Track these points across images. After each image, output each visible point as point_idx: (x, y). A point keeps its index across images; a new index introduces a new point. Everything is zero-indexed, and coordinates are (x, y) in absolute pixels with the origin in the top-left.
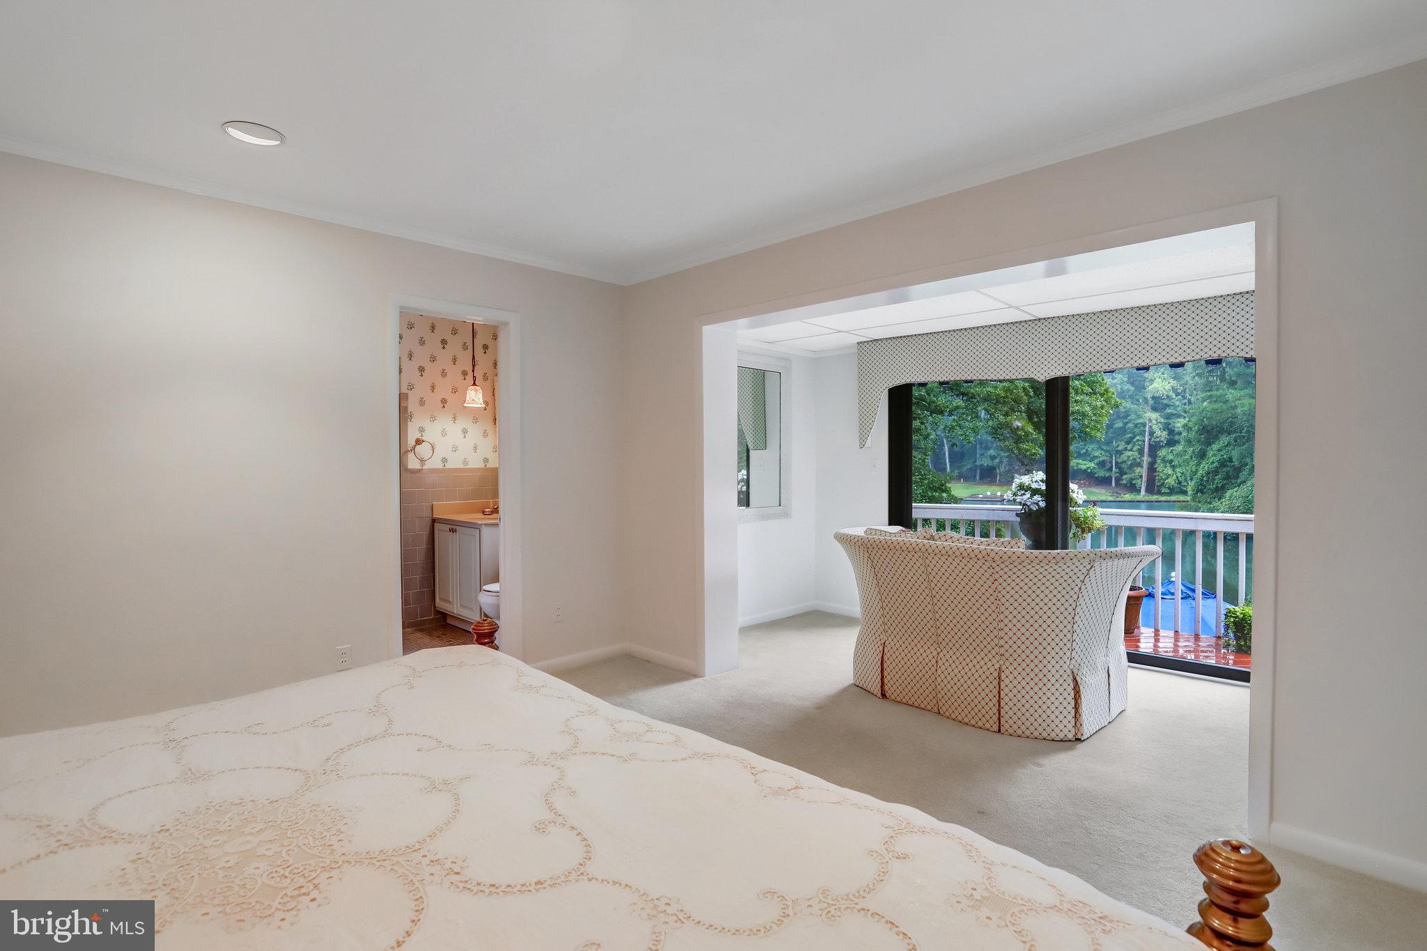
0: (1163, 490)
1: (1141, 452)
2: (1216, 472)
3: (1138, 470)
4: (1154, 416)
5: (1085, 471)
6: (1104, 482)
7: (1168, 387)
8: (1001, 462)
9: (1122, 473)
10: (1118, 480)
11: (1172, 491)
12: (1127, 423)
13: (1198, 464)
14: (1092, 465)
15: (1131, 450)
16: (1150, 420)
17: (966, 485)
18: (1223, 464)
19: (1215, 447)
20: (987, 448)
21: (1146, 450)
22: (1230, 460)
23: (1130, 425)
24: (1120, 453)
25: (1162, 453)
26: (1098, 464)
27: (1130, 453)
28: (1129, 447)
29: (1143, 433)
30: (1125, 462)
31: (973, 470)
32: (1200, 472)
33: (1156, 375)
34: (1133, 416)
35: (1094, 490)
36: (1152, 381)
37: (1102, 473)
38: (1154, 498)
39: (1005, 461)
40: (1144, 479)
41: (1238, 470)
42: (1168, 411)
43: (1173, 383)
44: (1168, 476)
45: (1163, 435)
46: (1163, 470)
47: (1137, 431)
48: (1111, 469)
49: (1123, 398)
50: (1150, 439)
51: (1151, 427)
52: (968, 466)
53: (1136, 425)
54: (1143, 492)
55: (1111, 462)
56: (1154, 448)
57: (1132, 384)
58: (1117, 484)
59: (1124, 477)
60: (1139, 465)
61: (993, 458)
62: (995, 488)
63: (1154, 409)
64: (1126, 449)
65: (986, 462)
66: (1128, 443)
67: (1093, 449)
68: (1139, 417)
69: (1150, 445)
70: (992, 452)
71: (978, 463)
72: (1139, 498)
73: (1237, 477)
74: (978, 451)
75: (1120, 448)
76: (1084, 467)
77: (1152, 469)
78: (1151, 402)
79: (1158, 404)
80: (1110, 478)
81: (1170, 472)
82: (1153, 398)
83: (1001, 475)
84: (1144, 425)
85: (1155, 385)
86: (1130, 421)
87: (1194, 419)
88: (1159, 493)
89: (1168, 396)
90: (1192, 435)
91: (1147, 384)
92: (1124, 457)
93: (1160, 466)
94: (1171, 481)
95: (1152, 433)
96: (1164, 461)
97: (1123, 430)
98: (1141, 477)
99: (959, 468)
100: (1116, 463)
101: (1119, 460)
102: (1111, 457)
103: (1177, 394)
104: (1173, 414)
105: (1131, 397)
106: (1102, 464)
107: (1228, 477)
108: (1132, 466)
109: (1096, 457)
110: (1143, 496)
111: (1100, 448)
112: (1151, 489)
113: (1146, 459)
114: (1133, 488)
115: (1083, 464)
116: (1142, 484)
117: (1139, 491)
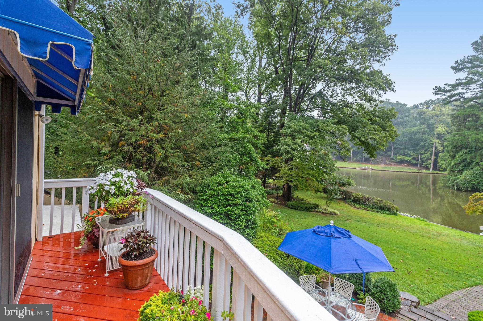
0: (440, 169)
1: (431, 154)
2: (459, 164)
3: (429, 161)
4: (437, 141)
5: (407, 161)
6: (415, 165)
7: (444, 130)
9: (423, 162)
10: (421, 165)
11: (444, 170)
12: (425, 143)
13: (451, 161)
14: (410, 158)
15: (427, 153)
16: (435, 143)
17: (358, 163)
18: (462, 161)
19: (460, 154)
21: (433, 154)
22: (466, 160)
23: (427, 144)
24: (422, 154)
25: (440, 155)
26: (412, 158)
27: (426, 155)
28: (426, 152)
29: (432, 147)
30: (424, 158)
31: (361, 158)
32: (452, 164)
33: (439, 125)
34: (428, 141)
35: (410, 168)
36: (437, 128)
37: (414, 162)
38: (436, 172)
40: (432, 165)
41: (469, 163)
43: (447, 128)
44: (443, 164)
45: (440, 148)
46: (441, 162)
47: (430, 146)
48: (418, 160)
49: (425, 134)
50: (435, 150)
51: (436, 145)
52: (359, 156)
53: (429, 144)
54: (431, 169)
55: (418, 158)
56: (437, 154)
57: (429, 128)
59: (423, 163)
60: (430, 159)
62: (369, 165)
63: (438, 138)
64: (425, 153)
65: (366, 156)
66: (426, 151)
67: (411, 153)
68: (431, 141)
69: (435, 153)
71: (363, 156)
72: (429, 172)
73: (469, 167)
75: (422, 153)
76: (406, 159)
77: (436, 161)
78: (436, 136)
79: (439, 136)
80: (418, 164)
81: (443, 162)
82: (437, 134)
83: (372, 161)
84: (433, 144)
85: (438, 129)
86: (427, 143)
88: (439, 170)
89: (444, 134)
90: (449, 149)
91: (435, 129)
92: (424, 156)
93: (439, 160)
94: (444, 166)
95: (436, 147)
96: (441, 158)
97: (424, 146)
98: (431, 164)
99: (356, 157)
100: (421, 158)
101: (422, 157)
102: (418, 156)
103: (447, 133)
105: (428, 134)
106: (414, 158)
107: (465, 166)
108: (427, 160)
109: (412, 156)
110: (431, 171)
111: (414, 152)
112: (435, 168)
113: (433, 157)
114: (427, 168)
115: (406, 158)
116: (431, 167)
117: (429, 169)
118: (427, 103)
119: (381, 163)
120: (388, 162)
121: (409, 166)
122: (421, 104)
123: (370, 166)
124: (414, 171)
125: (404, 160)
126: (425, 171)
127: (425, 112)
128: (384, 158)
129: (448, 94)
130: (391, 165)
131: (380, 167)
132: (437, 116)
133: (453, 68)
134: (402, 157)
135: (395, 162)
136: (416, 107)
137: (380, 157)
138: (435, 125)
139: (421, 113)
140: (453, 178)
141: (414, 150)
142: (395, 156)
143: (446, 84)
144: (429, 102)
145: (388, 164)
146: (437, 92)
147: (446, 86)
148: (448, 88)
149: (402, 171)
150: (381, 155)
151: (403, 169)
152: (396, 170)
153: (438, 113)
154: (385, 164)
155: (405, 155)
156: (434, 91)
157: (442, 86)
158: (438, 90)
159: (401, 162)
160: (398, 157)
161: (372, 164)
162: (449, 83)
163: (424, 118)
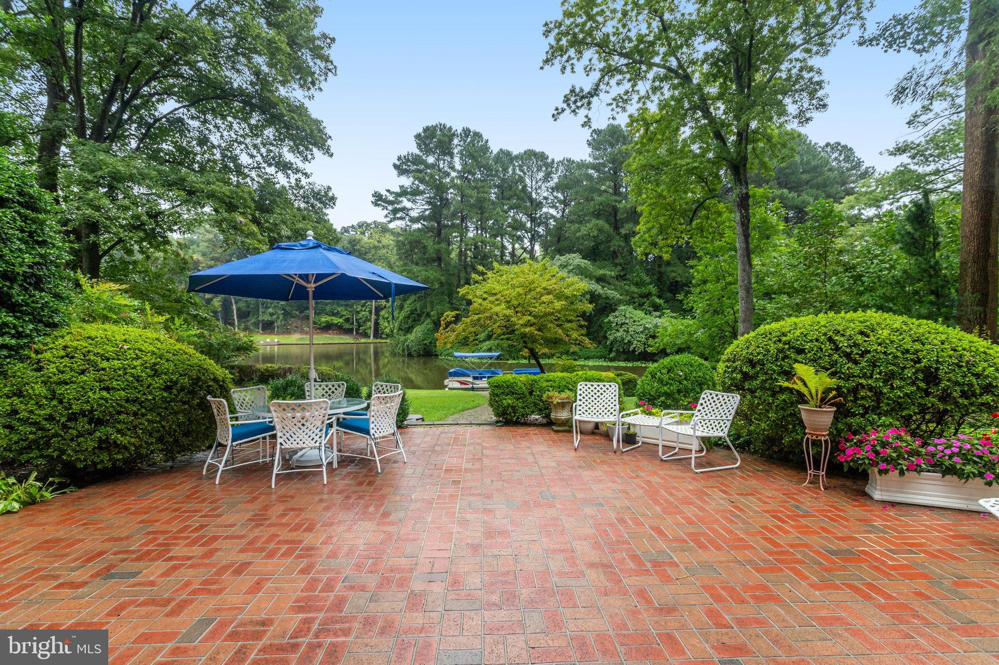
0: (384, 336)
1: (370, 312)
2: (408, 317)
3: (369, 324)
5: (337, 324)
6: (349, 332)
8: (278, 318)
9: (360, 326)
10: (357, 330)
11: (388, 336)
13: (399, 313)
14: (341, 320)
18: (412, 312)
19: (408, 302)
20: (267, 308)
21: (373, 311)
22: (416, 310)
24: (358, 313)
25: (383, 313)
26: (344, 320)
27: (364, 313)
28: (363, 309)
30: (361, 318)
31: (256, 323)
35: (342, 337)
37: (347, 326)
38: (378, 341)
39: (281, 317)
40: (372, 329)
41: (420, 316)
44: (386, 327)
46: (383, 324)
48: (353, 323)
50: (375, 305)
52: (252, 320)
54: (372, 337)
55: (353, 319)
58: (357, 333)
59: (361, 328)
60: (370, 320)
61: (272, 315)
62: (273, 336)
64: (361, 310)
65: (267, 318)
66: (363, 306)
67: (342, 310)
69: (376, 308)
70: (271, 310)
71: (261, 318)
72: (369, 341)
73: (419, 320)
74: (261, 310)
75: (358, 310)
76: (336, 322)
77: (377, 324)
80: (352, 329)
81: (387, 325)
83: (278, 328)
88: (381, 338)
92: (360, 315)
93: (381, 321)
94: (387, 330)
96: (383, 318)
98: (370, 328)
99: (245, 322)
100: (356, 319)
101: (358, 318)
102: (353, 315)
106: (347, 320)
107: (414, 321)
108: (365, 322)
109: (343, 315)
110: (371, 340)
111: (346, 310)
112: (376, 335)
113: (373, 317)
114: (366, 335)
115: (336, 320)
116: (371, 332)
117: (369, 337)
118: (360, 225)
119: (295, 332)
120: (306, 329)
121: (340, 334)
122: (353, 226)
123: (276, 339)
124: (348, 341)
125: (333, 324)
126: (363, 340)
127: (360, 240)
128: (299, 322)
129: (390, 207)
131: (294, 338)
132: (376, 247)
133: (395, 166)
134: (329, 318)
135: (318, 328)
136: (346, 230)
137: (292, 319)
139: (354, 241)
140: (402, 338)
141: (347, 305)
142: (318, 318)
143: (388, 191)
145: (307, 333)
146: (378, 200)
147: (388, 194)
148: (391, 198)
149: (330, 342)
150: (293, 317)
151: (331, 339)
152: (323, 342)
153: (376, 243)
154: (302, 332)
155: (333, 314)
156: (373, 199)
157: (384, 193)
158: (378, 199)
159: (327, 328)
160: (323, 320)
161: (278, 334)
162: (392, 190)
163: (359, 250)
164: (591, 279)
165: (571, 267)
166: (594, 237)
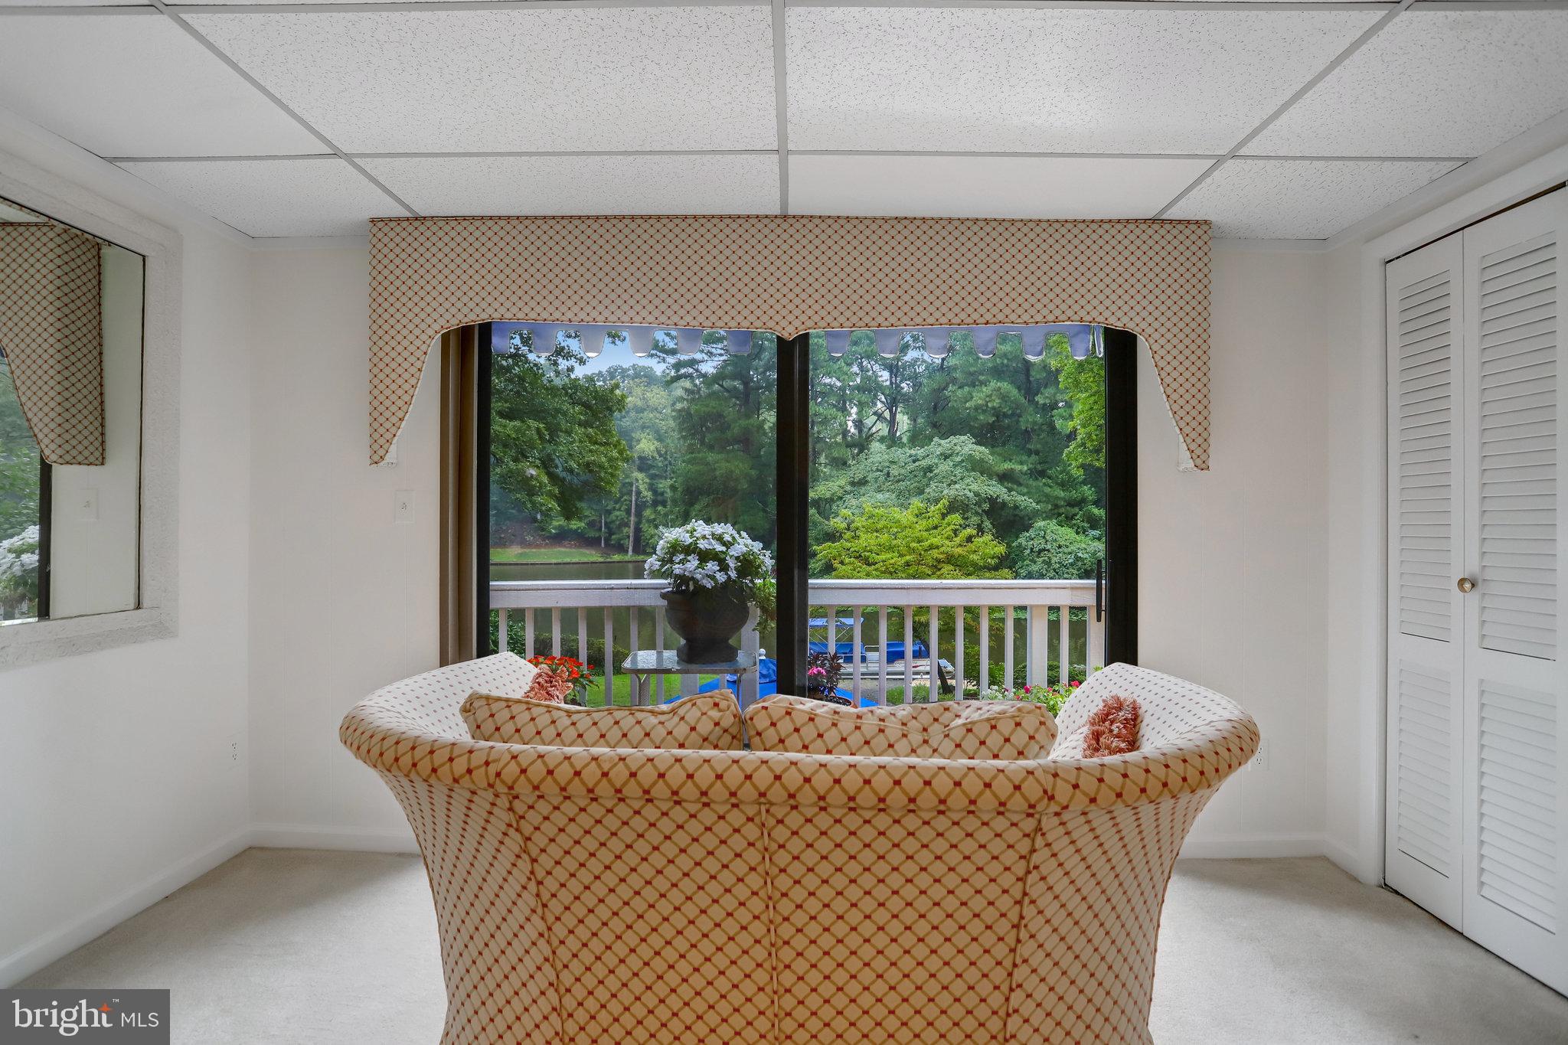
0: (648, 551)
1: (628, 512)
3: (625, 530)
4: (640, 476)
5: (576, 530)
6: (592, 543)
7: (652, 448)
9: (611, 533)
10: (607, 540)
14: (583, 525)
15: (619, 510)
16: (637, 480)
21: (633, 510)
24: (609, 512)
25: (647, 513)
26: (588, 524)
27: (618, 513)
28: (617, 506)
29: (630, 493)
30: (613, 522)
33: (642, 435)
35: (584, 551)
36: (639, 441)
37: (592, 534)
38: (637, 559)
40: (631, 539)
42: (652, 472)
43: (658, 444)
45: (648, 495)
46: (648, 531)
47: (625, 490)
48: (600, 529)
50: (636, 500)
51: (637, 487)
53: (624, 485)
54: (630, 552)
55: (601, 522)
56: (641, 507)
58: (606, 544)
59: (613, 537)
60: (627, 525)
63: (640, 469)
64: (614, 509)
66: (616, 502)
68: (627, 476)
69: (636, 504)
75: (609, 508)
76: (575, 527)
77: (638, 530)
78: (637, 462)
79: (644, 464)
80: (600, 539)
82: (640, 458)
84: (631, 484)
85: (641, 445)
87: (680, 479)
89: (652, 458)
90: (678, 495)
91: (634, 443)
92: (613, 517)
93: (644, 526)
95: (638, 493)
96: (648, 521)
98: (629, 537)
100: (606, 523)
101: (608, 520)
102: (601, 516)
103: (660, 456)
104: (656, 475)
106: (591, 524)
108: (620, 526)
109: (587, 516)
110: (630, 556)
112: (636, 551)
113: (633, 518)
114: (622, 549)
115: (574, 524)
116: (629, 545)
117: (627, 552)
119: (512, 543)
120: (529, 538)
121: (580, 546)
122: (600, 374)
125: (569, 531)
126: (616, 557)
128: (518, 528)
129: (671, 360)
130: (538, 546)
131: (511, 554)
135: (548, 538)
137: (507, 523)
138: (633, 435)
144: (616, 370)
145: (530, 545)
149: (568, 560)
150: (506, 517)
151: (567, 554)
152: (554, 561)
153: (639, 403)
154: (524, 544)
159: (561, 537)
164: (990, 477)
165: (959, 459)
166: (994, 408)
